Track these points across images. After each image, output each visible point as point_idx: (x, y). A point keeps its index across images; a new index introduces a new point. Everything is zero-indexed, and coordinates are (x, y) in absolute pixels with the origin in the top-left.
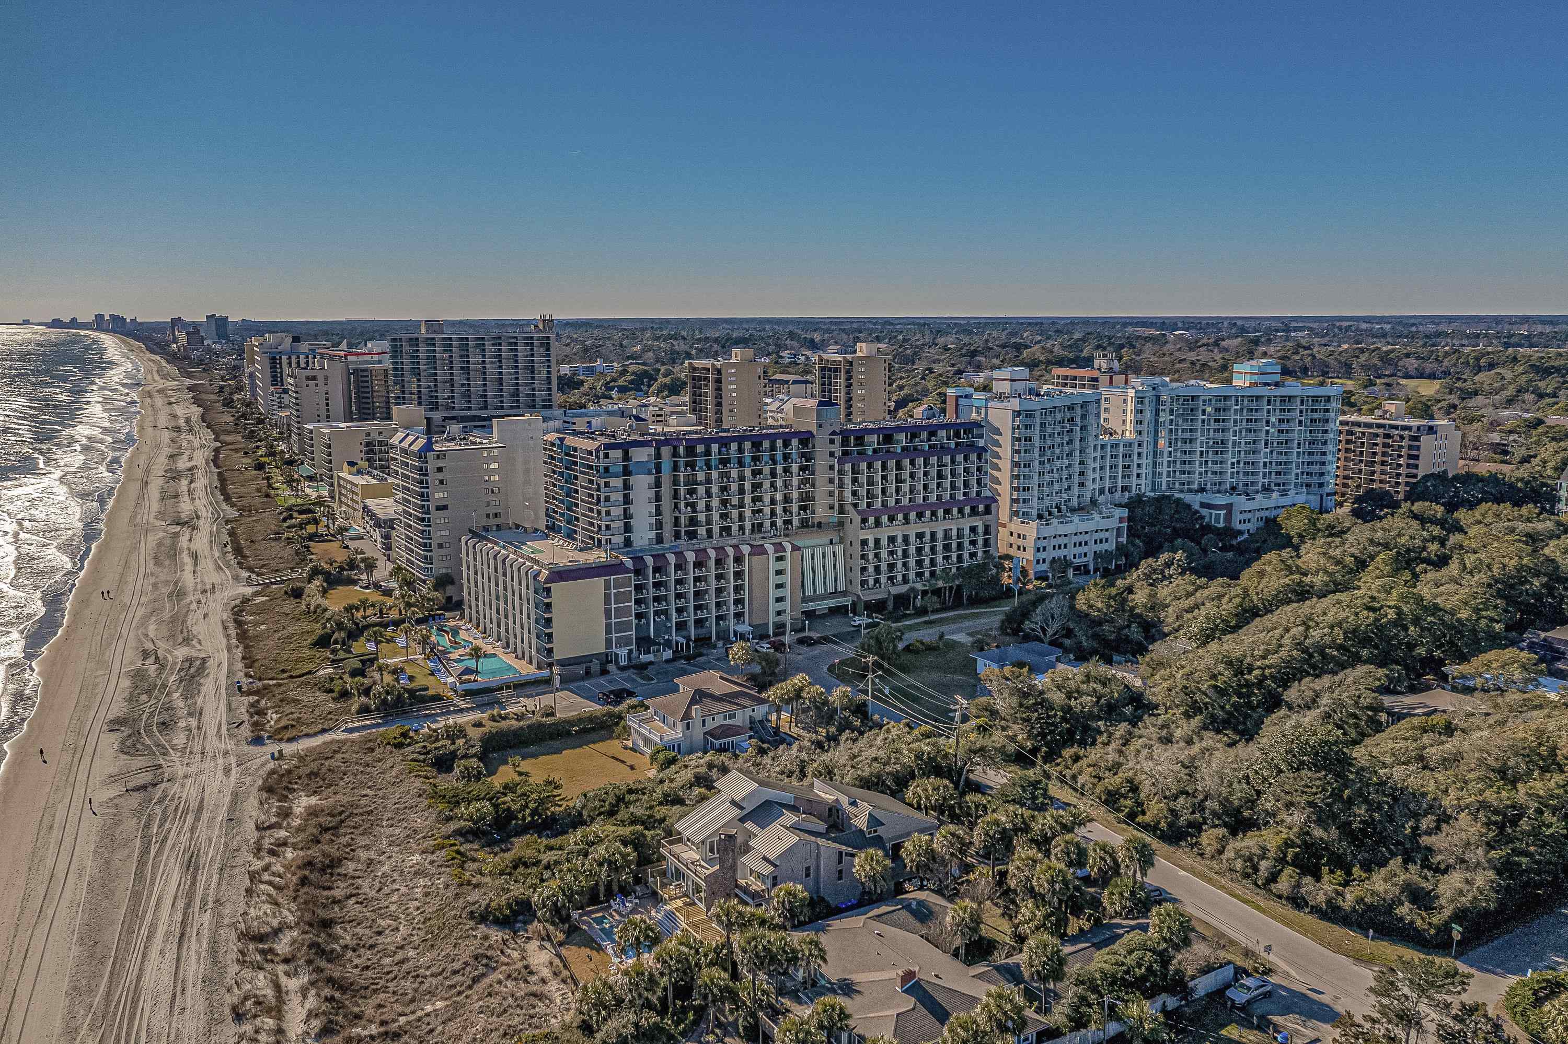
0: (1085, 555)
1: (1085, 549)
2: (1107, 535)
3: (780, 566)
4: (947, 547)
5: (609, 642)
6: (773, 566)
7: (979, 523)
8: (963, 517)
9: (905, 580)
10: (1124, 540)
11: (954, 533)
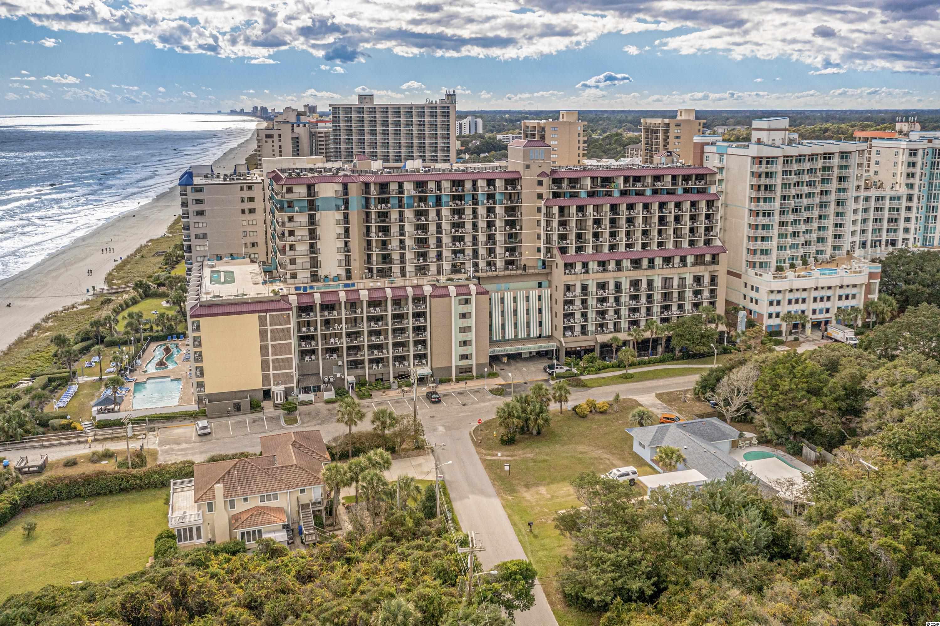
0: (828, 311)
1: (828, 305)
2: (855, 291)
3: (465, 309)
4: (666, 296)
5: (266, 379)
6: (456, 308)
7: (704, 271)
8: (685, 265)
9: (617, 329)
10: (875, 296)
11: (676, 282)
